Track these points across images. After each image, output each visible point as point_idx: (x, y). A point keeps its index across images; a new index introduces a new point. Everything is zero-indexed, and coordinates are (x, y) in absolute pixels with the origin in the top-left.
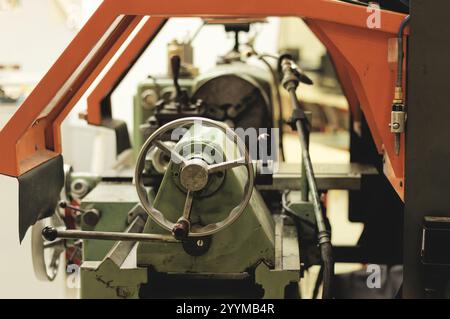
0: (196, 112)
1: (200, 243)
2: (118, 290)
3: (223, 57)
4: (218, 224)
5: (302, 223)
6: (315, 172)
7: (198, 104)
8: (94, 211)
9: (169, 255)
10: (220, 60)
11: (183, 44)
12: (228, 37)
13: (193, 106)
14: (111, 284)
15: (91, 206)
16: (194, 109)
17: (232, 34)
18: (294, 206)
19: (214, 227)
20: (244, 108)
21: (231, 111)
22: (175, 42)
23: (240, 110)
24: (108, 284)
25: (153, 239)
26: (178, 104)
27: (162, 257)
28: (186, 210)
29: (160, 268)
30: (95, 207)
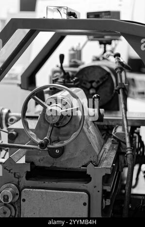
0: (73, 84)
1: (57, 151)
2: (15, 174)
3: (96, 57)
4: (65, 141)
5: (122, 143)
6: (127, 116)
7: (74, 80)
8: (14, 133)
9: (42, 157)
10: (95, 59)
11: (77, 50)
12: (101, 47)
13: (72, 81)
14: (11, 171)
15: (13, 130)
16: (72, 82)
17: (103, 46)
18: (118, 134)
19: (63, 143)
20: (101, 82)
21: (94, 84)
22: (73, 49)
23: (99, 84)
24: (10, 171)
25: (33, 148)
26: (64, 79)
27: (38, 158)
28: (49, 134)
29: (37, 164)
30: (14, 131)
